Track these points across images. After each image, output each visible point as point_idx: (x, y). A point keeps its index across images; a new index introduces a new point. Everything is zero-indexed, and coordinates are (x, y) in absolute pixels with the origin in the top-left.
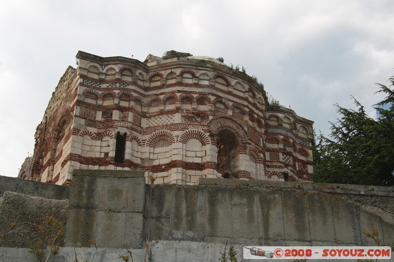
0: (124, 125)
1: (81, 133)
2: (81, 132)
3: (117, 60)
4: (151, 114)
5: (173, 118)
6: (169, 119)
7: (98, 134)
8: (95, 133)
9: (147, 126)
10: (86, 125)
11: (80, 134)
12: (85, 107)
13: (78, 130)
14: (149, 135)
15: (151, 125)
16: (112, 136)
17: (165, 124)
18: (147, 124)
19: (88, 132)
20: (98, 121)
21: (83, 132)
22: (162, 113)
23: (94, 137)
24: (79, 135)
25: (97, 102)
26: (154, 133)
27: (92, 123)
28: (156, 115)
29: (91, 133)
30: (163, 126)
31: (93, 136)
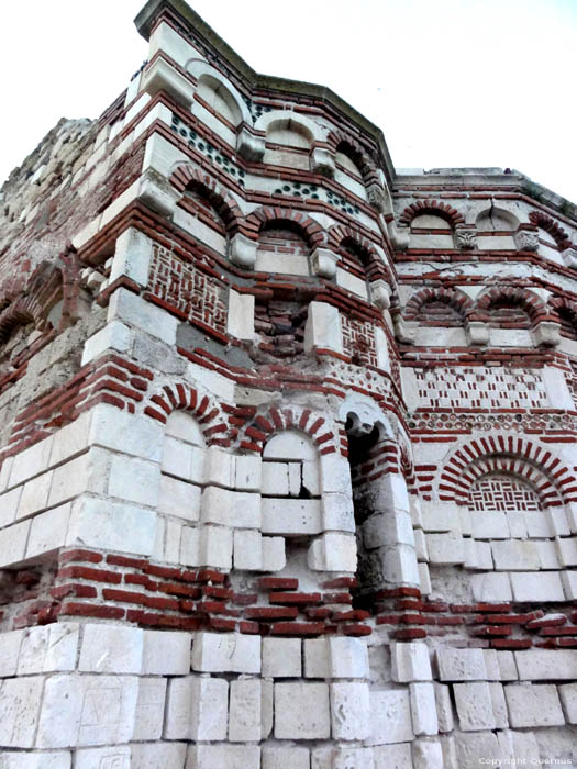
0: (365, 387)
1: (155, 399)
2: (156, 388)
3: (314, 100)
4: (429, 354)
5: (539, 386)
6: (521, 387)
7: (241, 414)
8: (226, 408)
9: (425, 403)
10: (181, 352)
11: (147, 402)
12: (176, 252)
13: (141, 378)
14: (446, 446)
15: (444, 403)
16: (329, 436)
17: (506, 404)
18: (423, 394)
19: (194, 393)
20: (237, 343)
21: (167, 389)
22: (478, 356)
23: (221, 428)
24: (140, 407)
25: (229, 246)
26: (463, 439)
27: (211, 347)
28: (451, 362)
29: (205, 401)
30: (501, 415)
31: (215, 422)
